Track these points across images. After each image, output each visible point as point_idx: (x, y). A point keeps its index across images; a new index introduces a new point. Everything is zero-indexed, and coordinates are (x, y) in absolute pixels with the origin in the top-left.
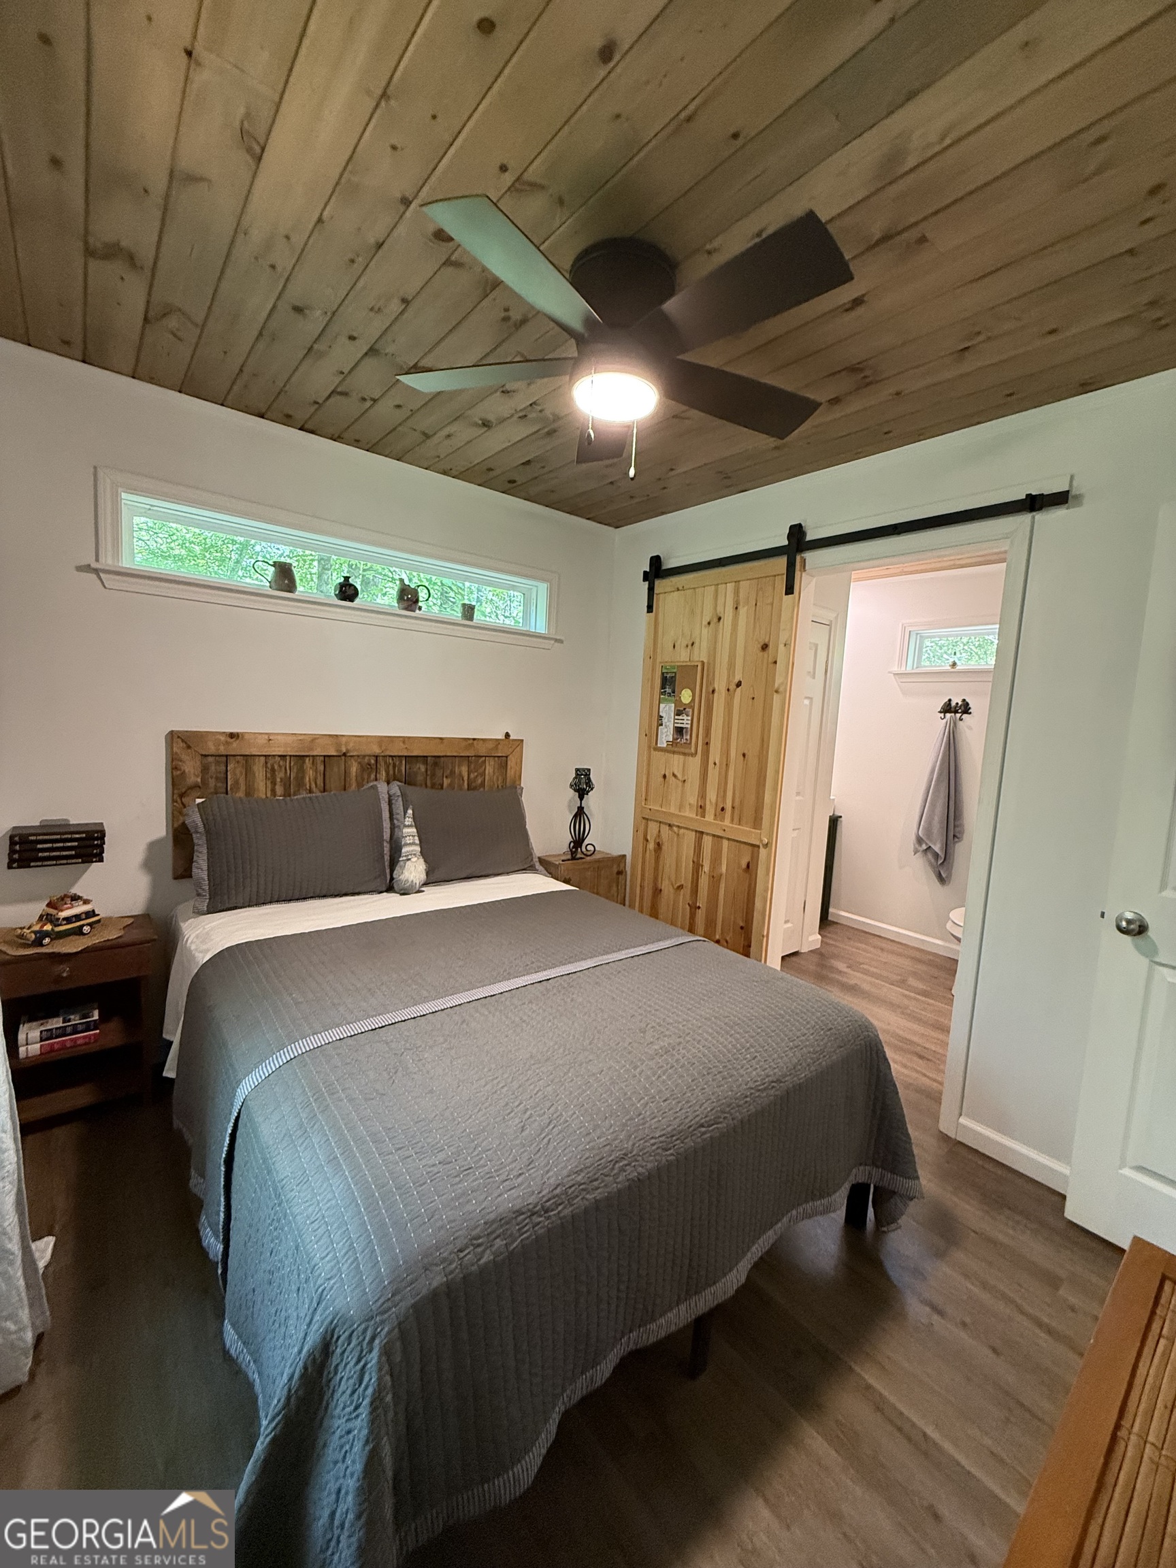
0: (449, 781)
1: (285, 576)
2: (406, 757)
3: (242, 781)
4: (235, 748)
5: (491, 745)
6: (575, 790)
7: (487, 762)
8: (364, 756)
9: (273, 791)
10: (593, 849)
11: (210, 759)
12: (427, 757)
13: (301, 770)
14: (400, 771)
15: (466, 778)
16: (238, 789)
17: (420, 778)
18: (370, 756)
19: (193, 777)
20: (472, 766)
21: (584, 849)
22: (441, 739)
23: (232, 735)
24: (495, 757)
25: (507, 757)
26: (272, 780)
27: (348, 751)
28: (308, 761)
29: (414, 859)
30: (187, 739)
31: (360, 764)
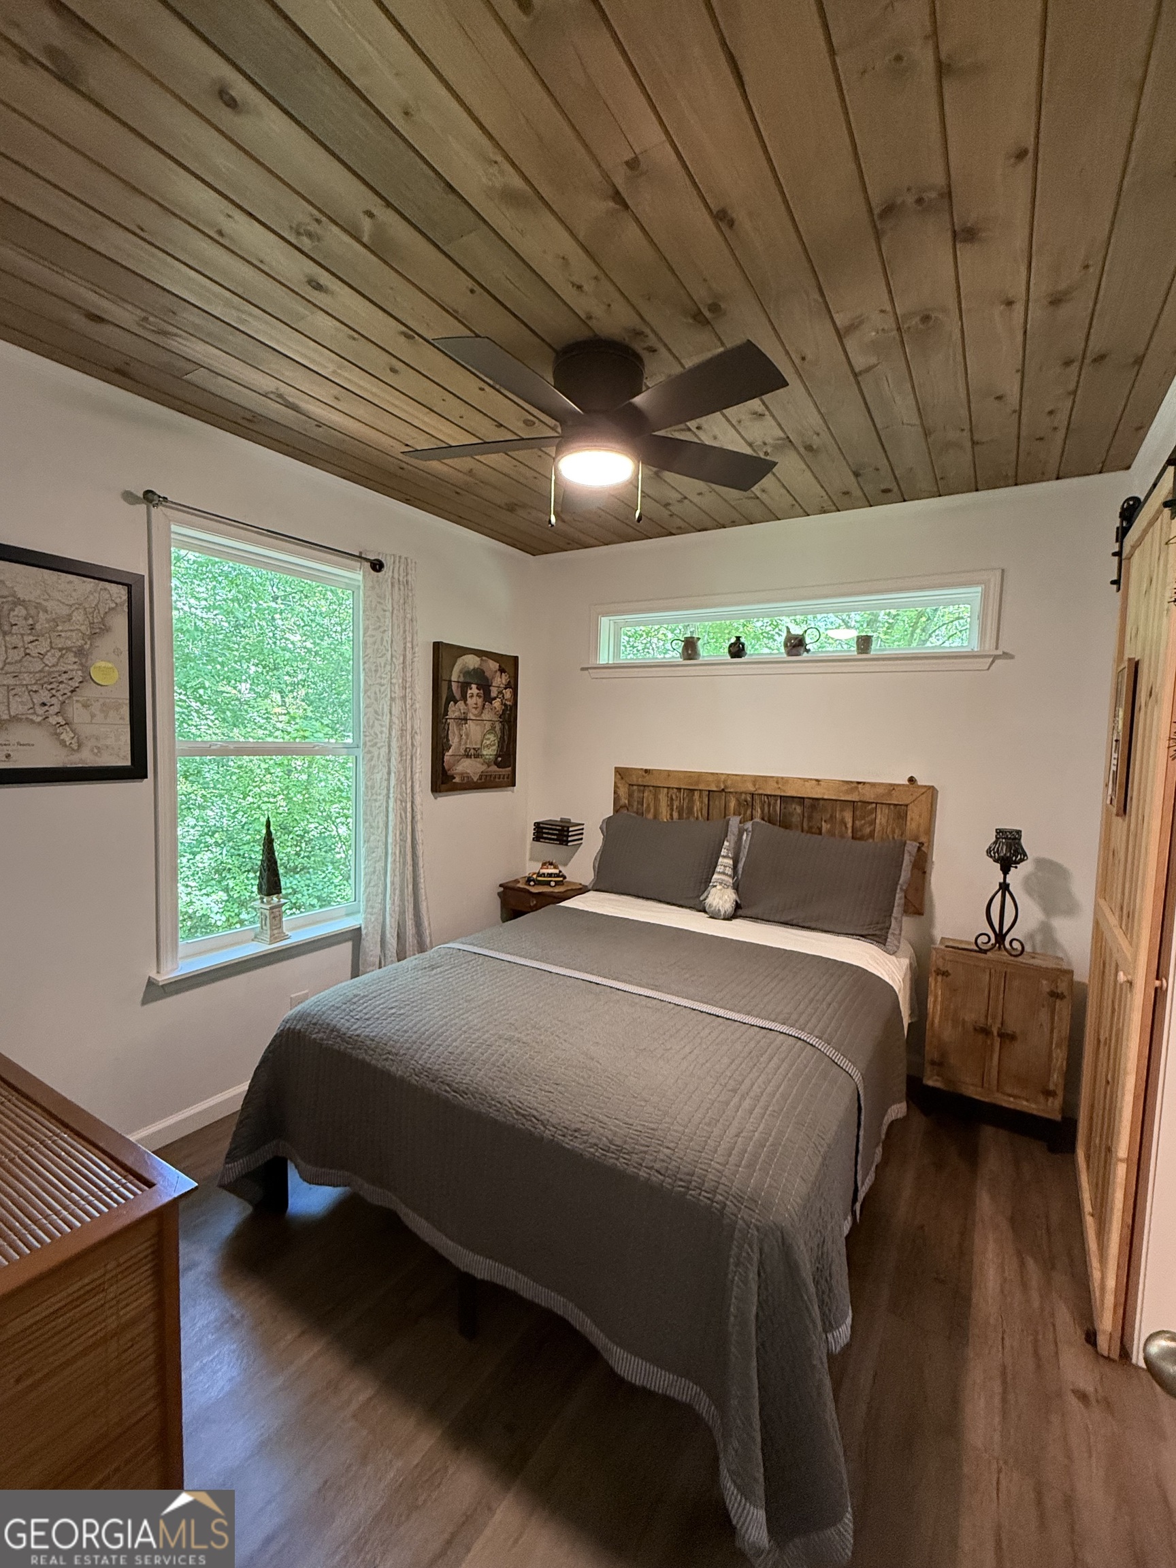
0: (829, 826)
1: (690, 647)
2: (781, 797)
3: (652, 805)
4: (649, 781)
5: (881, 790)
6: (996, 861)
7: (879, 811)
8: (741, 793)
9: (671, 815)
10: (1020, 948)
11: (635, 787)
12: (803, 798)
13: (691, 801)
14: (775, 811)
15: (850, 825)
16: (649, 811)
17: (795, 819)
18: (746, 793)
19: (624, 801)
20: (858, 813)
21: (1007, 946)
22: (817, 781)
23: (646, 771)
24: (890, 804)
25: (907, 806)
26: (671, 806)
27: (726, 787)
28: (697, 794)
29: (719, 887)
30: (621, 773)
31: (738, 800)
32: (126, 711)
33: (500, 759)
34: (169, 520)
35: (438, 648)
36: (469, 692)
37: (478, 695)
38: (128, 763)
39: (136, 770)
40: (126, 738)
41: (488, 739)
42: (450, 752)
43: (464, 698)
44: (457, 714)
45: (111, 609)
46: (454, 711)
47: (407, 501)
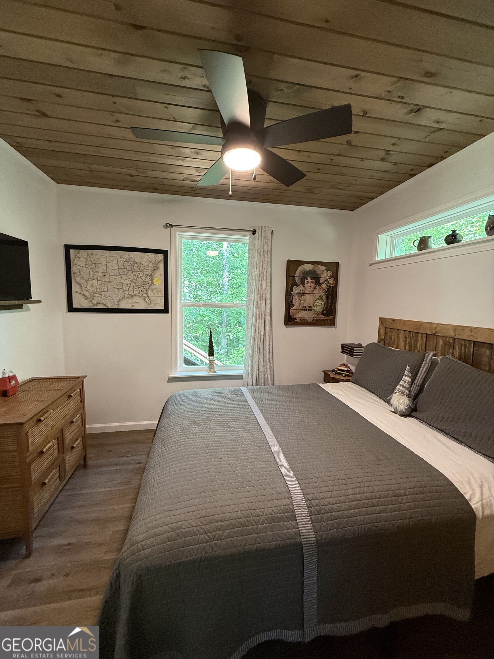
1: (423, 243)
2: (473, 342)
3: (396, 340)
4: (395, 326)
8: (446, 337)
9: (405, 347)
11: (389, 329)
13: (416, 340)
14: (469, 351)
17: (485, 360)
18: (450, 337)
19: (383, 336)
23: (394, 320)
26: (405, 342)
27: (436, 332)
28: (420, 335)
29: (397, 394)
30: (382, 321)
31: (444, 341)
32: (163, 292)
33: (325, 312)
34: (176, 231)
35: (290, 262)
36: (306, 281)
37: (311, 282)
38: (164, 308)
39: (166, 311)
40: (163, 301)
41: (318, 302)
42: (294, 308)
43: (303, 284)
44: (298, 291)
45: (159, 262)
46: (296, 290)
47: (270, 202)
